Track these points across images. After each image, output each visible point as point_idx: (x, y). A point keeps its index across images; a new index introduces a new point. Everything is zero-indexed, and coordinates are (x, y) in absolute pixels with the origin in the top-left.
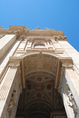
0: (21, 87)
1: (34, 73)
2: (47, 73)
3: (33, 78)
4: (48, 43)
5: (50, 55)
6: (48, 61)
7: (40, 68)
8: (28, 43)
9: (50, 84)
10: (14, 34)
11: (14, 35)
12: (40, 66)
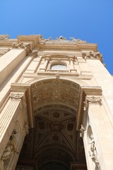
0: (27, 126)
1: (48, 106)
2: (67, 108)
3: (47, 113)
4: (72, 62)
5: (71, 82)
6: (68, 90)
7: (57, 100)
8: (43, 61)
9: (71, 122)
10: (23, 48)
11: (23, 50)
12: (56, 97)
